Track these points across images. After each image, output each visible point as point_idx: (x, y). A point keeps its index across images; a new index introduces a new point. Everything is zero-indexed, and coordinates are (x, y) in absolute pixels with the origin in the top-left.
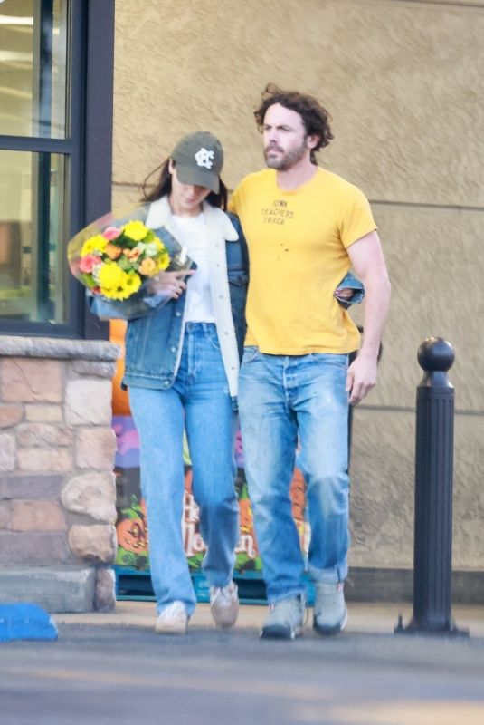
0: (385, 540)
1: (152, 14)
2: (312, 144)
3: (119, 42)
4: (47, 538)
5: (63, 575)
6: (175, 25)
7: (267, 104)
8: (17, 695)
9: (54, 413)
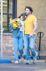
0: (44, 53)
1: (21, 1)
2: (31, 12)
3: (18, 4)
4: (11, 53)
5: (12, 57)
6: (23, 2)
7: (26, 8)
8: (8, 68)
9: (11, 41)
